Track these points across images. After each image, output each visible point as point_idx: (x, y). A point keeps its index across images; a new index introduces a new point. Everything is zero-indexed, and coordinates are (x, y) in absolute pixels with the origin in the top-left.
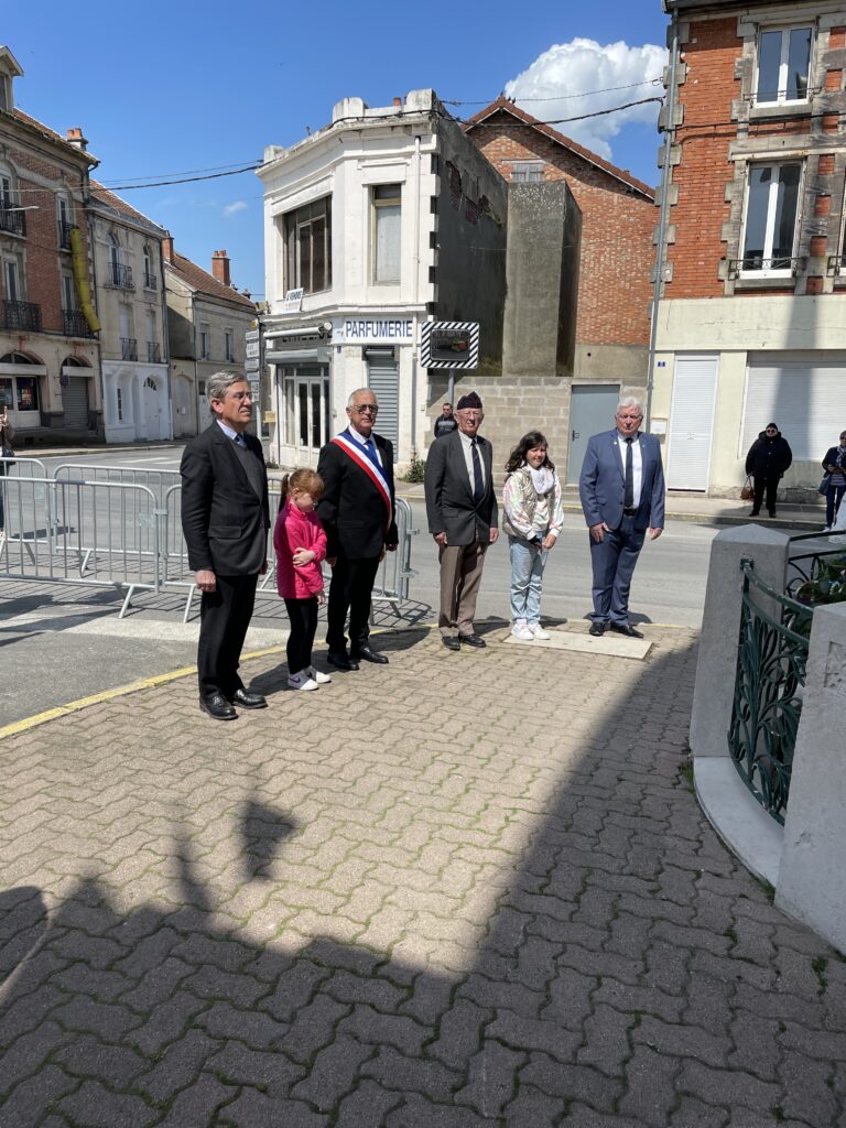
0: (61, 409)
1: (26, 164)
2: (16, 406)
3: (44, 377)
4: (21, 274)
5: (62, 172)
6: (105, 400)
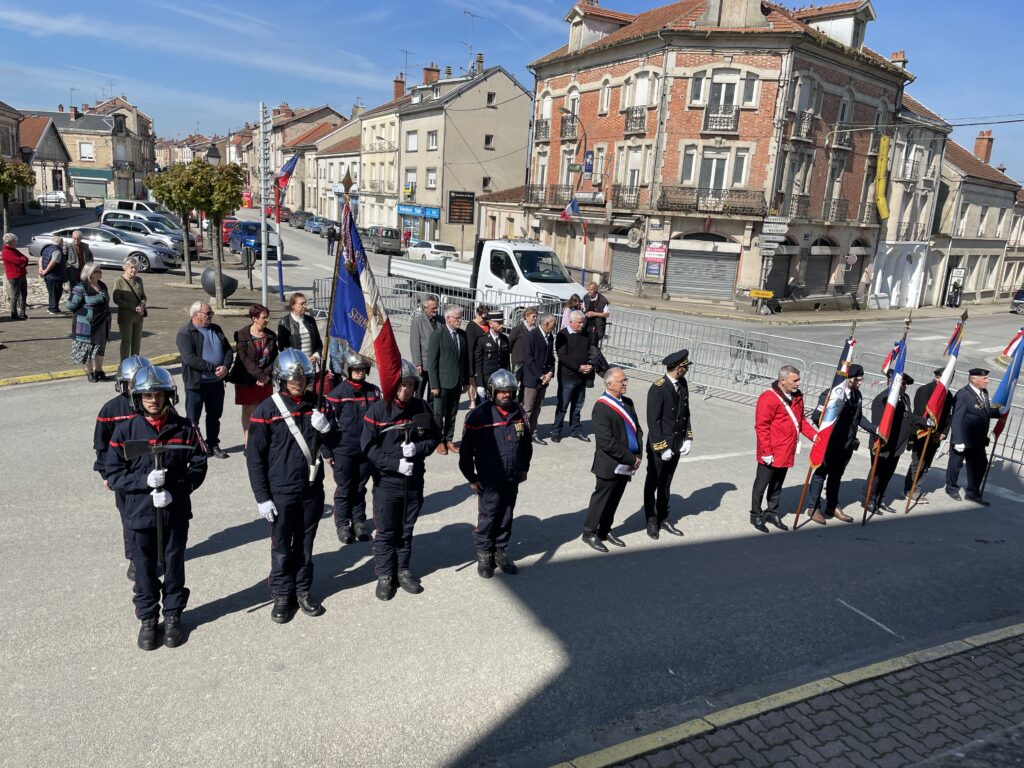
0: (843, 281)
1: (861, 89)
3: (836, 256)
5: (885, 91)
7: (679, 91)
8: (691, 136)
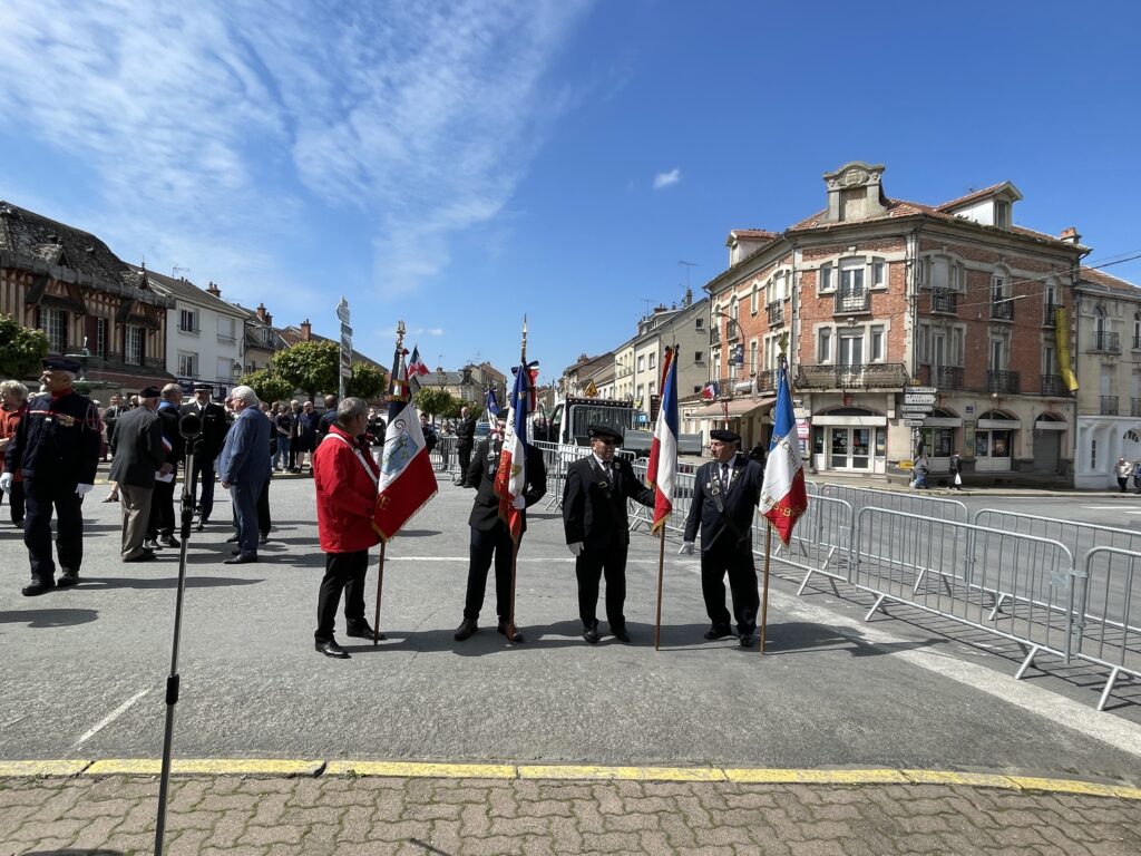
0: (1032, 457)
1: (1016, 264)
2: (990, 453)
3: (1018, 430)
4: (1006, 350)
6: (1077, 450)
7: (808, 281)
8: (824, 320)
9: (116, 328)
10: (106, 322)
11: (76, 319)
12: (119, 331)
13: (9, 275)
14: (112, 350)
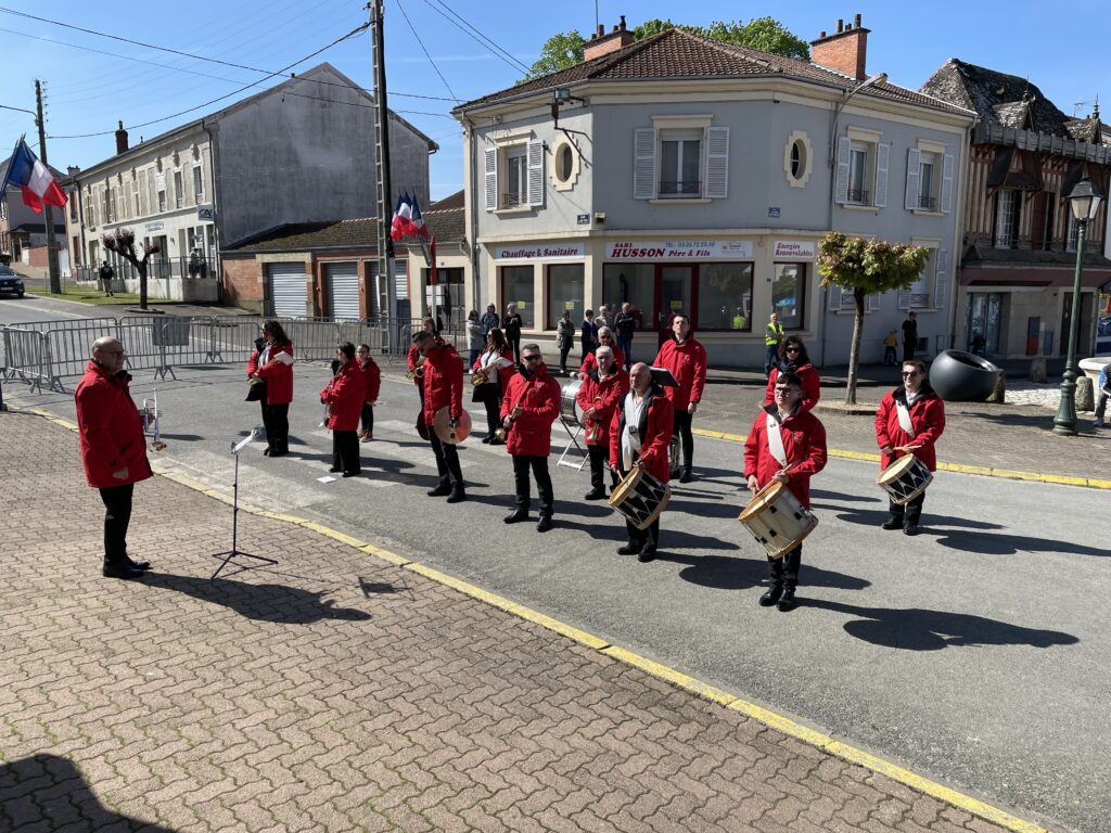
9: (1061, 204)
10: (1052, 196)
11: (1027, 200)
12: (1063, 209)
13: (977, 154)
14: (1055, 236)
